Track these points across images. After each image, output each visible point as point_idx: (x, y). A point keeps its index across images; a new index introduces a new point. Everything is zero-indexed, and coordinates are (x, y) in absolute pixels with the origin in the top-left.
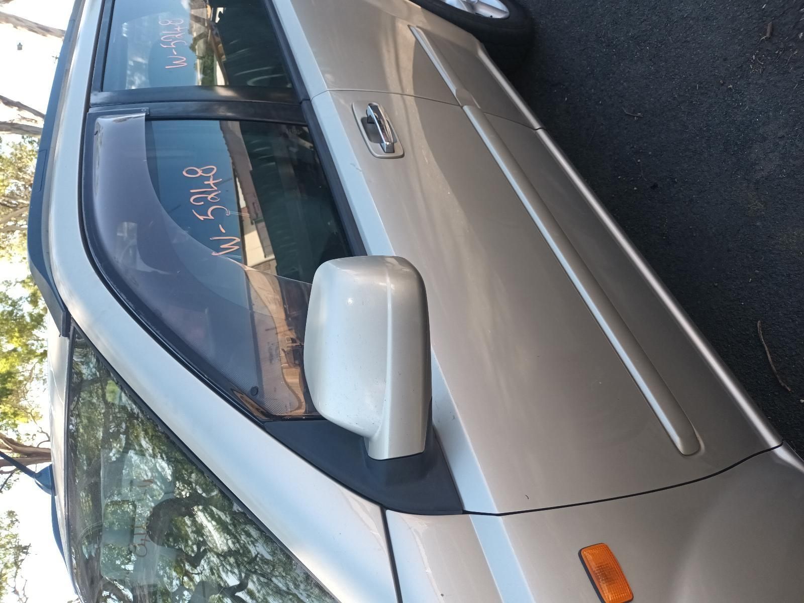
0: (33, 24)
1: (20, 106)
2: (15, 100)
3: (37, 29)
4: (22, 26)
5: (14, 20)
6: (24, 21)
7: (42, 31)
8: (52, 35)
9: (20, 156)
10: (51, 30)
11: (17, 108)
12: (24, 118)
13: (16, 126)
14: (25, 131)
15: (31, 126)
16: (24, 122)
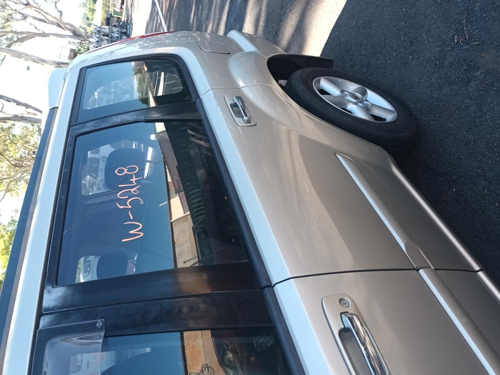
0: (36, 58)
1: (27, 106)
2: (24, 102)
3: (38, 61)
4: (29, 59)
5: (24, 55)
6: (30, 56)
7: (41, 62)
8: (47, 64)
9: (26, 134)
10: (47, 61)
11: (25, 107)
12: (29, 113)
13: (23, 118)
14: (29, 121)
15: (33, 118)
16: (29, 116)
